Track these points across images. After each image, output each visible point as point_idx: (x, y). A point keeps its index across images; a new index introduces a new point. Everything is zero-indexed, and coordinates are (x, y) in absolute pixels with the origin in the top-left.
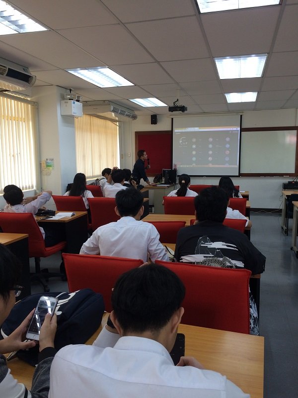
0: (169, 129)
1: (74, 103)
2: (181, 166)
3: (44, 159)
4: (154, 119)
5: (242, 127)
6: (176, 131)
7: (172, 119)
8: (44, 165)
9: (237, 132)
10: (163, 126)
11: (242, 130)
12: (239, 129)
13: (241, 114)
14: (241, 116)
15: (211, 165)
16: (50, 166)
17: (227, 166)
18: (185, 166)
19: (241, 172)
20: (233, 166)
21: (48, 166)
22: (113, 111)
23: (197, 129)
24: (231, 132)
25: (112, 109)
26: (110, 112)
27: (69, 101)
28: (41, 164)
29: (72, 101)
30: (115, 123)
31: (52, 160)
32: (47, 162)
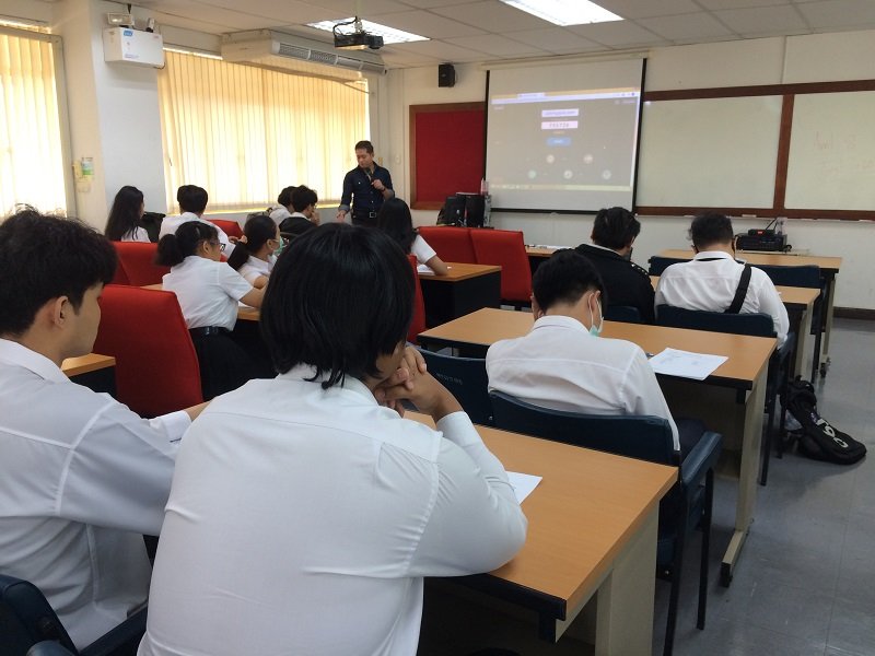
0: (481, 98)
1: (130, 34)
2: (504, 187)
3: (78, 158)
4: (447, 76)
5: (650, 88)
6: (494, 101)
7: (488, 72)
8: (78, 170)
9: (633, 102)
10: (465, 92)
11: (645, 96)
12: (638, 94)
13: (644, 55)
14: (645, 60)
15: (570, 187)
16: (88, 173)
18: (513, 187)
19: (639, 204)
20: (621, 188)
21: (84, 172)
22: (282, 53)
23: (540, 97)
24: (617, 102)
25: (276, 46)
26: (273, 57)
27: (115, 29)
28: (73, 168)
29: (123, 29)
30: (351, 84)
31: (91, 159)
32: (82, 165)
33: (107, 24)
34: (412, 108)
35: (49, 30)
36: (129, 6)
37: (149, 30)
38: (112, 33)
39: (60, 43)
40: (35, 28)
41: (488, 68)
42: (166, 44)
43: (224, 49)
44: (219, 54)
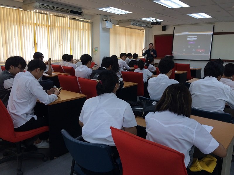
0: (172, 33)
1: (107, 22)
2: (177, 54)
3: (94, 47)
4: (164, 28)
5: (215, 32)
6: (176, 34)
7: (174, 28)
8: (94, 50)
9: (210, 35)
10: (168, 32)
11: (214, 34)
12: (212, 33)
13: (214, 24)
14: (214, 25)
15: (193, 54)
16: (96, 50)
17: (203, 54)
18: (179, 54)
19: (211, 59)
20: (207, 55)
21: (95, 50)
22: (133, 25)
23: (187, 33)
24: (207, 35)
25: (132, 24)
26: (131, 25)
27: (105, 21)
28: (93, 49)
29: (106, 21)
30: (142, 30)
31: (97, 48)
32: (95, 49)
33: (103, 20)
34: (155, 35)
35: (90, 21)
36: (107, 16)
37: (110, 21)
38: (104, 22)
39: (92, 24)
40: (87, 20)
41: (174, 26)
42: (113, 24)
43: (119, 24)
44: (118, 25)
